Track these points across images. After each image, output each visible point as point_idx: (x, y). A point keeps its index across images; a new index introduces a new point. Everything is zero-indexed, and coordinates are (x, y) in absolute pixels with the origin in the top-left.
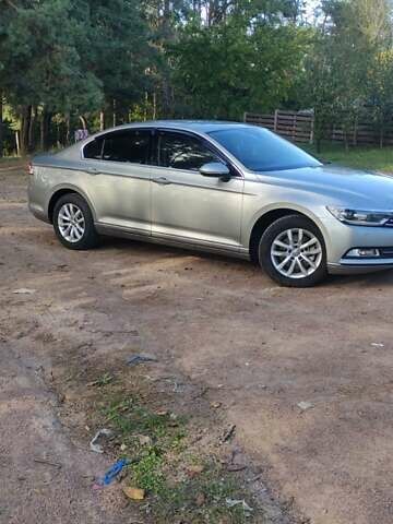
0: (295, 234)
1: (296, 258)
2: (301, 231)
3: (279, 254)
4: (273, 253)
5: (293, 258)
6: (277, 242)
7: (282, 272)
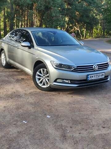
0: (44, 71)
1: (44, 80)
2: (45, 69)
3: (39, 77)
4: (37, 77)
5: (43, 80)
6: (38, 73)
7: (39, 84)
